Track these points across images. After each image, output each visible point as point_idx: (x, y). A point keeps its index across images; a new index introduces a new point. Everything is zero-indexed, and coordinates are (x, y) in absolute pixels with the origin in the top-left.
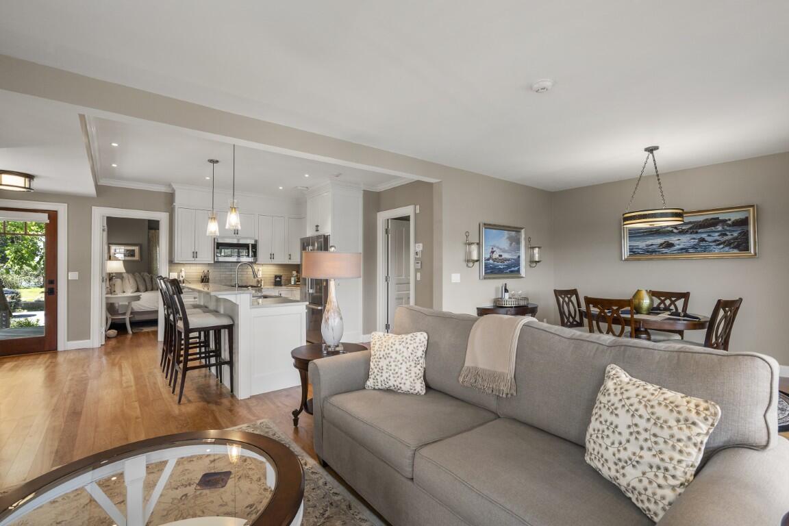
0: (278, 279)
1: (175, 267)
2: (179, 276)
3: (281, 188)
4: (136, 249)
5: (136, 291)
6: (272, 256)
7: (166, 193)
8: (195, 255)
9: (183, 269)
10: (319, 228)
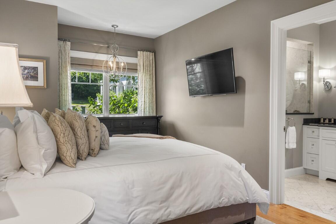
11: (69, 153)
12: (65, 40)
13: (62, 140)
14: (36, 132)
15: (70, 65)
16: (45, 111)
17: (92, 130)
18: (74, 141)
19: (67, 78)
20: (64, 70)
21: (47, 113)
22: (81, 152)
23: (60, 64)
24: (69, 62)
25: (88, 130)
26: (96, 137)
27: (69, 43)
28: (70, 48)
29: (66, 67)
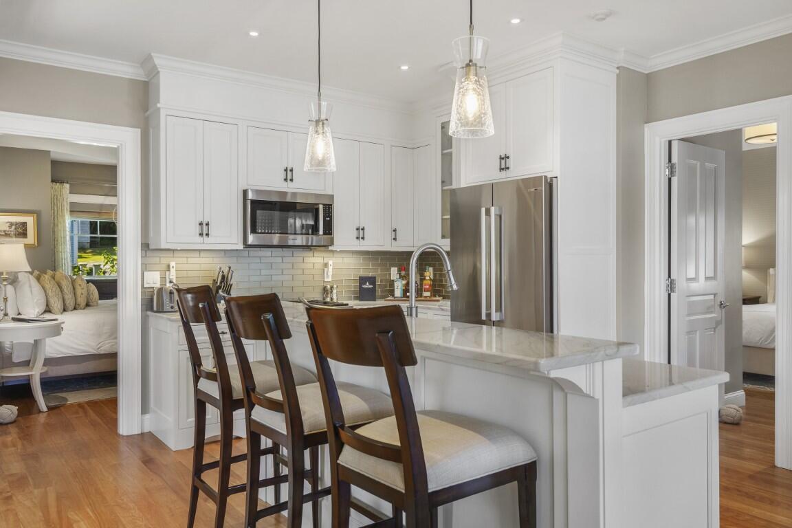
0: (367, 286)
1: (154, 259)
2: (163, 279)
3: (405, 68)
4: (30, 221)
5: (46, 311)
6: (360, 233)
7: (132, 82)
8: (204, 229)
9: (173, 264)
10: (510, 163)
11: (56, 304)
12: (62, 182)
13: (50, 294)
14: (30, 286)
15: (69, 213)
16: (36, 272)
17: (78, 287)
18: (60, 296)
19: (65, 231)
20: (60, 219)
21: (38, 275)
22: (67, 305)
23: (56, 212)
24: (67, 210)
25: (74, 289)
26: (82, 294)
27: (67, 186)
28: (68, 192)
29: (63, 216)
